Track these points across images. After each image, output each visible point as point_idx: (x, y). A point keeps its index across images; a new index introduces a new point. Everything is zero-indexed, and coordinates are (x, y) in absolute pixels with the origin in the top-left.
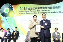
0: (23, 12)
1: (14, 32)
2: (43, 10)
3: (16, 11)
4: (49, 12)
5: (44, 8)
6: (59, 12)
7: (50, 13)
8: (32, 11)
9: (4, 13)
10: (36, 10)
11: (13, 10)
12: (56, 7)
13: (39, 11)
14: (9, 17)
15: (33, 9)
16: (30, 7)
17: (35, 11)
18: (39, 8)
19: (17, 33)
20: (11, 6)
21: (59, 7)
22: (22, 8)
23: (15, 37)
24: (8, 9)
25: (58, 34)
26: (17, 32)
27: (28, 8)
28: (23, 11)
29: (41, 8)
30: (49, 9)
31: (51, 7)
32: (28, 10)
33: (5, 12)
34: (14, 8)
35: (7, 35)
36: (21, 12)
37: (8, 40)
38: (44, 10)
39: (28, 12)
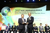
0: (18, 12)
2: (31, 11)
3: (13, 12)
4: (35, 13)
5: (31, 10)
6: (41, 13)
8: (23, 12)
9: (4, 13)
10: (26, 11)
11: (10, 11)
12: (40, 10)
13: (28, 12)
14: (7, 16)
15: (24, 11)
16: (22, 10)
17: (26, 12)
19: (15, 27)
20: (9, 8)
21: (41, 10)
24: (7, 10)
29: (30, 10)
30: (35, 11)
31: (36, 10)
38: (32, 11)
39: (21, 13)
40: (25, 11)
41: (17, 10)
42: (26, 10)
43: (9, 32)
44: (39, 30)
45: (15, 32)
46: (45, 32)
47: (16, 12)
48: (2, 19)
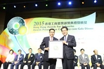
0: (39, 28)
1: (27, 55)
3: (29, 27)
4: (73, 28)
5: (65, 23)
6: (86, 28)
8: (50, 27)
9: (12, 29)
10: (56, 25)
11: (24, 25)
12: (82, 23)
14: (19, 34)
15: (51, 24)
17: (55, 27)
18: (59, 23)
19: (32, 56)
20: (22, 20)
21: (86, 23)
22: (37, 23)
23: (29, 62)
25: (86, 57)
26: (32, 54)
27: (44, 23)
29: (62, 23)
30: (72, 25)
31: (75, 22)
33: (14, 28)
34: (27, 22)
35: (18, 60)
36: (36, 28)
37: (20, 65)
38: (67, 25)
40: (54, 24)
42: (56, 23)
47: (36, 26)
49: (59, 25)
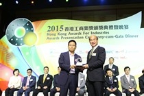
0: (55, 35)
2: (94, 31)
3: (40, 34)
4: (108, 35)
5: (96, 28)
6: (127, 36)
7: (109, 37)
8: (72, 34)
9: (14, 37)
10: (81, 31)
11: (33, 31)
12: (121, 27)
13: (86, 34)
14: (24, 46)
15: (75, 29)
16: (69, 26)
17: (79, 34)
18: (86, 28)
21: (126, 27)
26: (49, 76)
27: (64, 27)
28: (54, 33)
29: (91, 28)
30: (106, 30)
31: (111, 27)
32: (64, 32)
33: (17, 36)
34: (36, 27)
36: (51, 35)
38: (98, 31)
39: (64, 36)
40: (78, 29)
41: (52, 28)
42: (81, 28)
43: (31, 93)
44: (123, 89)
45: (49, 93)
46: (141, 93)
47: (50, 33)
48: (9, 56)
49: (86, 31)
